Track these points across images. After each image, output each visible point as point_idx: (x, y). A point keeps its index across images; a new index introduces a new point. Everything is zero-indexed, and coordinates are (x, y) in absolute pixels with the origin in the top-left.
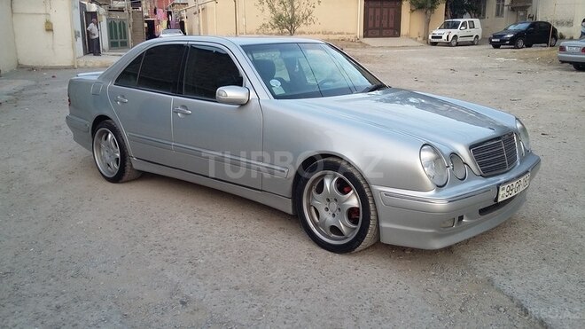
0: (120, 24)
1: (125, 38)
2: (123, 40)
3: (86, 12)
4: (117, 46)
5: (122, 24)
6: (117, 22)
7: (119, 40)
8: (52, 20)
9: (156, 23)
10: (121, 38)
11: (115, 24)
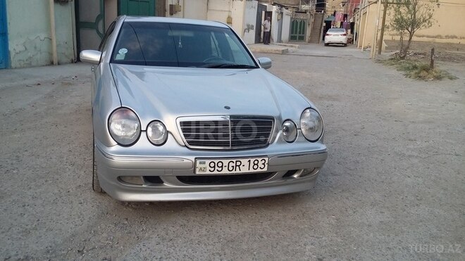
0: (301, 23)
1: (303, 33)
2: (301, 35)
3: (266, 12)
4: (296, 39)
5: (303, 24)
6: (299, 21)
7: (298, 35)
8: (232, 16)
9: (332, 23)
10: (300, 33)
11: (297, 22)
